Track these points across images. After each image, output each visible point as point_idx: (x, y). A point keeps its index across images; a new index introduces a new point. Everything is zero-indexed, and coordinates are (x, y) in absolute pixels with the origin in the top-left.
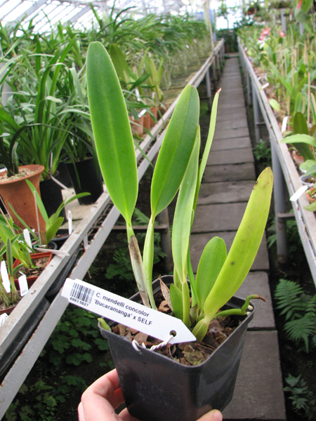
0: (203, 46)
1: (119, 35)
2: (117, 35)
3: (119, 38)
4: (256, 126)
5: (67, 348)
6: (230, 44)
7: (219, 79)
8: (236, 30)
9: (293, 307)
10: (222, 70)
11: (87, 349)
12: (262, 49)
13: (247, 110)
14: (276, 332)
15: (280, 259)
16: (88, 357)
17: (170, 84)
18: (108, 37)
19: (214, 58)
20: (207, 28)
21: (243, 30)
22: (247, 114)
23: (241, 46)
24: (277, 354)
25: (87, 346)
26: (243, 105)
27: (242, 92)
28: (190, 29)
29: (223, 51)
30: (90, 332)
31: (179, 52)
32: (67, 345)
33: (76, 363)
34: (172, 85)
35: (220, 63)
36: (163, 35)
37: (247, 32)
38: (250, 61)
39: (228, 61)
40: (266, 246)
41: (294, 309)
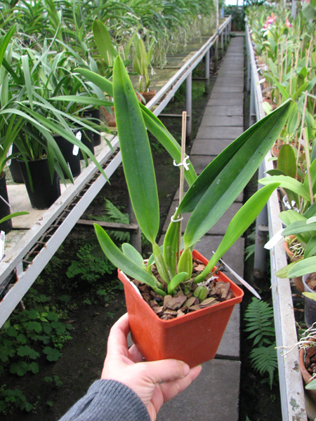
0: (208, 22)
1: (109, 8)
2: (105, 8)
3: (108, 11)
4: (250, 117)
5: (11, 356)
6: (237, 22)
7: (220, 59)
8: (245, 7)
9: (263, 331)
10: (225, 49)
11: (35, 358)
12: (266, 38)
13: (245, 96)
14: (240, 362)
15: (256, 273)
16: (34, 368)
17: (166, 62)
18: (96, 9)
19: (217, 37)
20: (214, 4)
21: (252, 9)
22: (244, 100)
23: (247, 26)
24: (237, 390)
25: (34, 354)
26: (242, 90)
27: (243, 76)
28: (195, 4)
29: (230, 28)
30: (41, 338)
31: (180, 28)
32: (12, 353)
33: (20, 373)
34: (167, 64)
35: (224, 41)
36: (162, 9)
37: (255, 12)
38: (253, 46)
39: (233, 39)
40: (243, 257)
41: (263, 334)
